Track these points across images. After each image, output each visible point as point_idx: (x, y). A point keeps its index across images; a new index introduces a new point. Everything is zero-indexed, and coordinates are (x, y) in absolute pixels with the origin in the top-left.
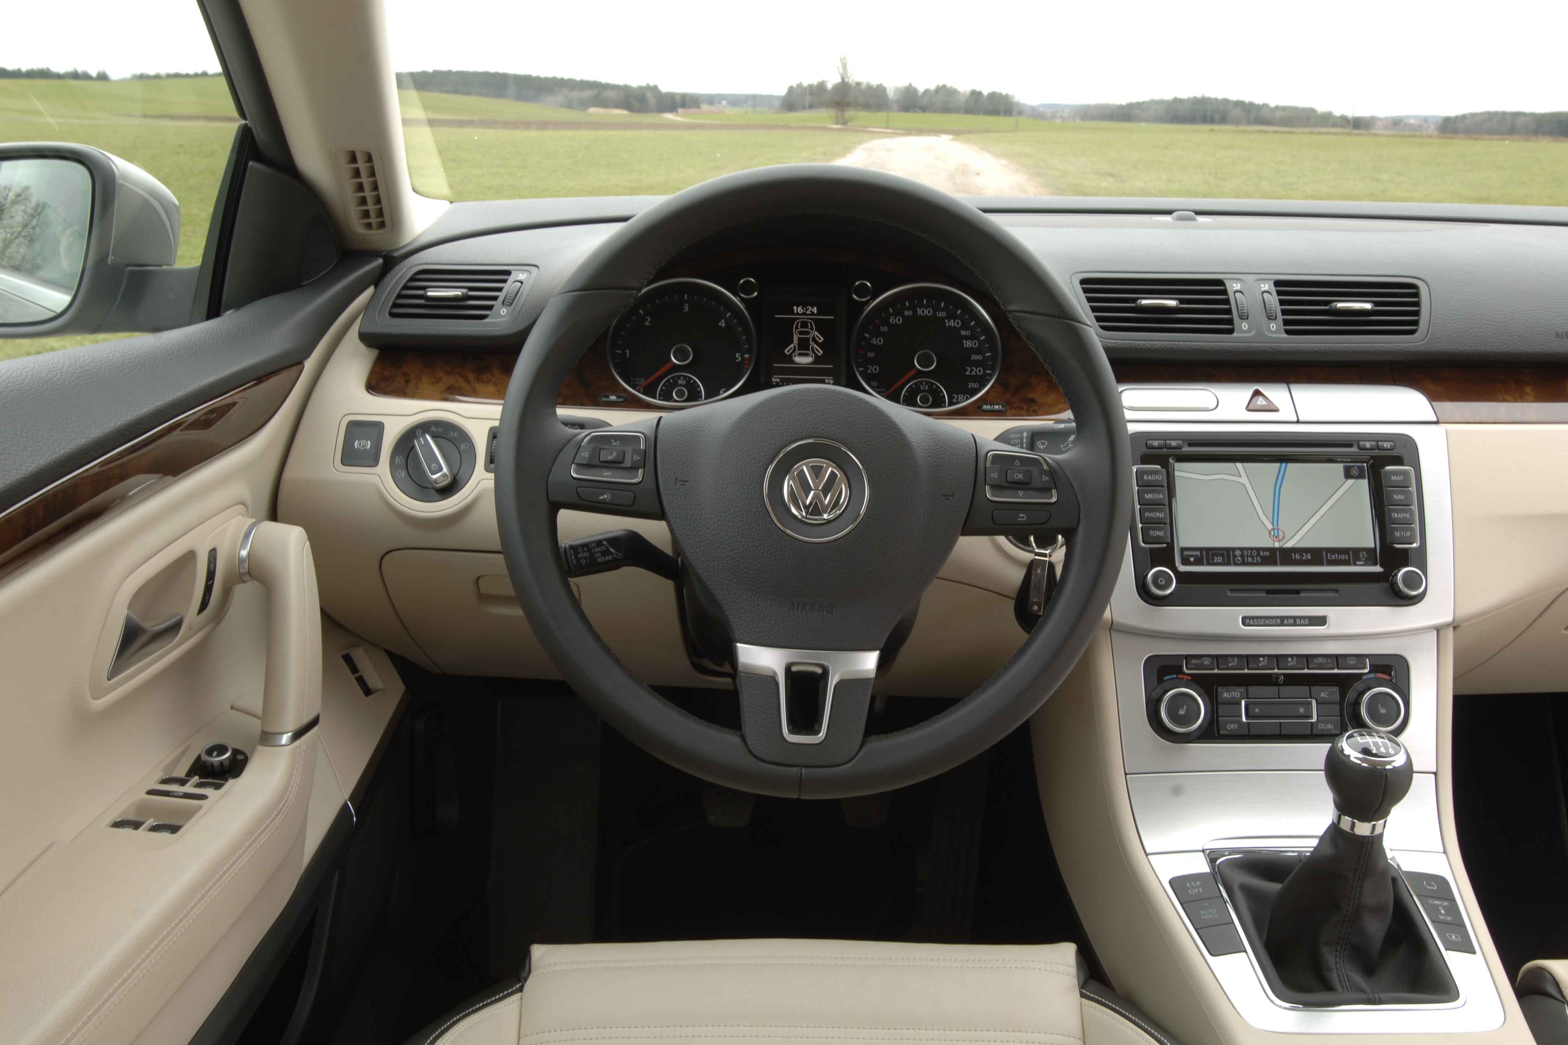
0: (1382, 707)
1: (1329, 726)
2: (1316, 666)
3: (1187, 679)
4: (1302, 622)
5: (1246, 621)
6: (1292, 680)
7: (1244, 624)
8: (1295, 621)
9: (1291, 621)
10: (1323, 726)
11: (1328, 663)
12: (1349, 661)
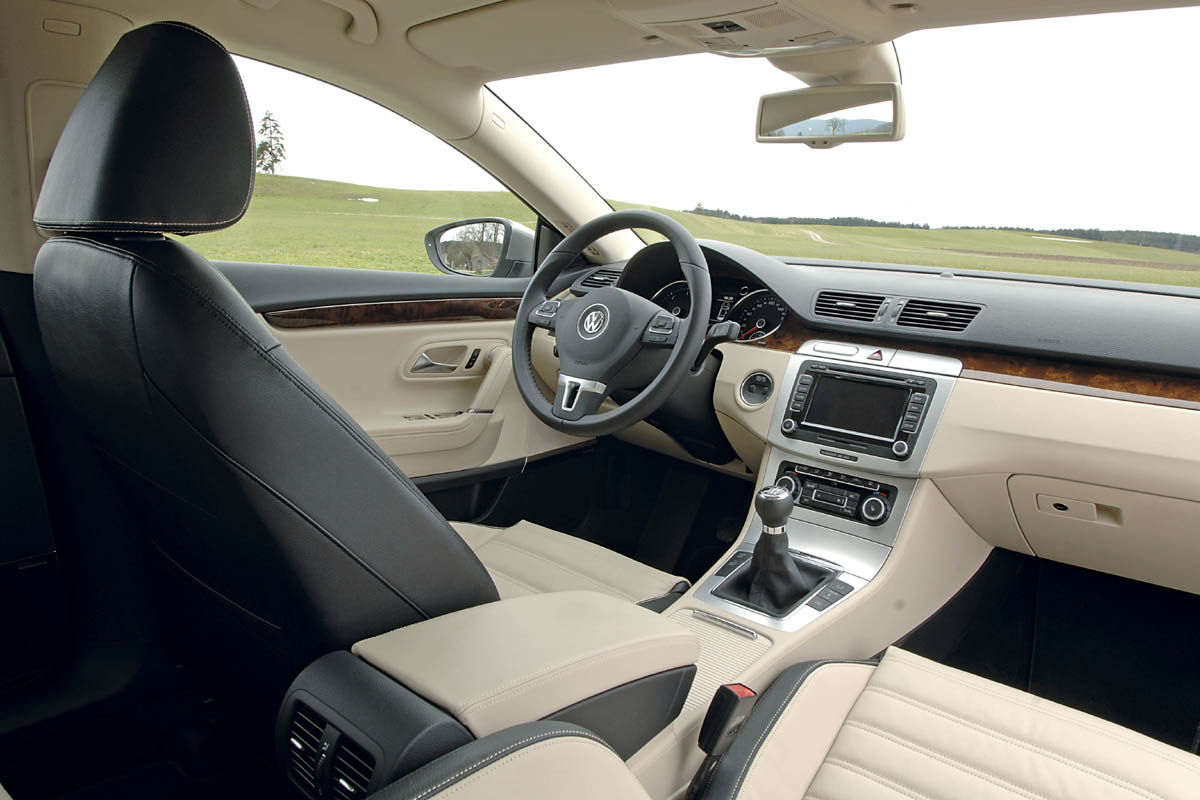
0: (873, 507)
1: (849, 511)
2: (854, 482)
3: (795, 475)
4: (847, 458)
5: (822, 452)
6: (841, 486)
9: (842, 456)
10: (846, 510)
11: (858, 482)
12: (870, 483)
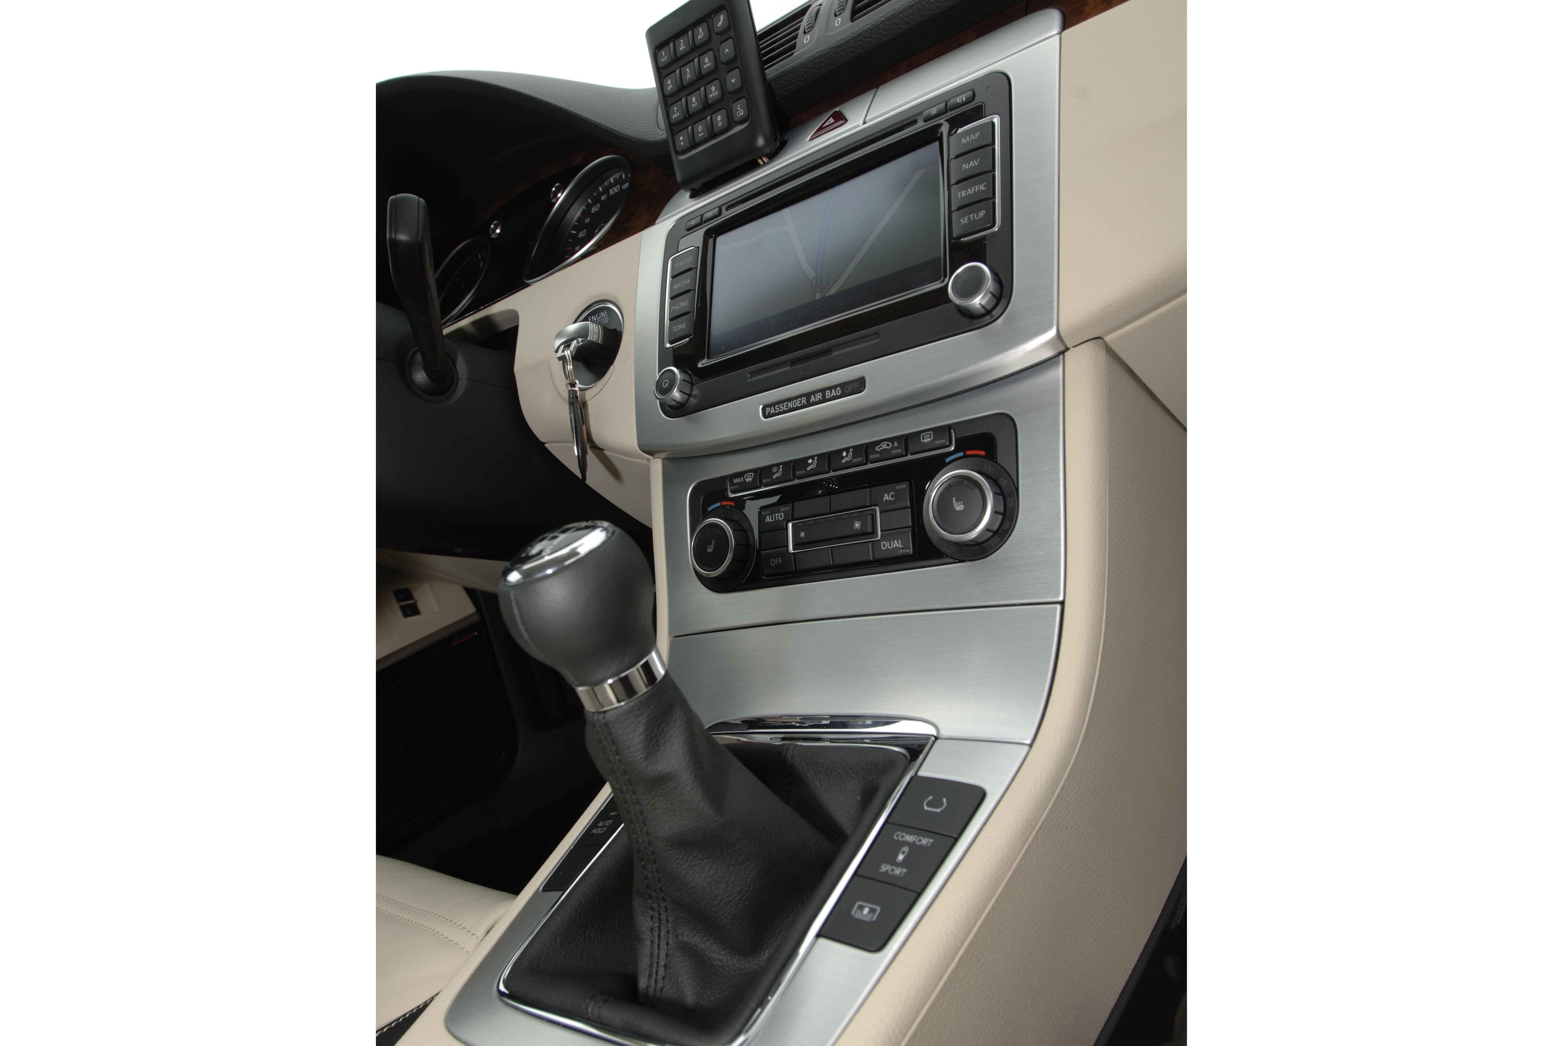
0: (957, 500)
1: (897, 544)
2: (878, 455)
3: (731, 506)
4: (832, 394)
5: (768, 412)
6: (850, 483)
7: (765, 417)
8: (824, 396)
9: (819, 396)
10: (887, 544)
11: (893, 448)
12: (923, 440)
